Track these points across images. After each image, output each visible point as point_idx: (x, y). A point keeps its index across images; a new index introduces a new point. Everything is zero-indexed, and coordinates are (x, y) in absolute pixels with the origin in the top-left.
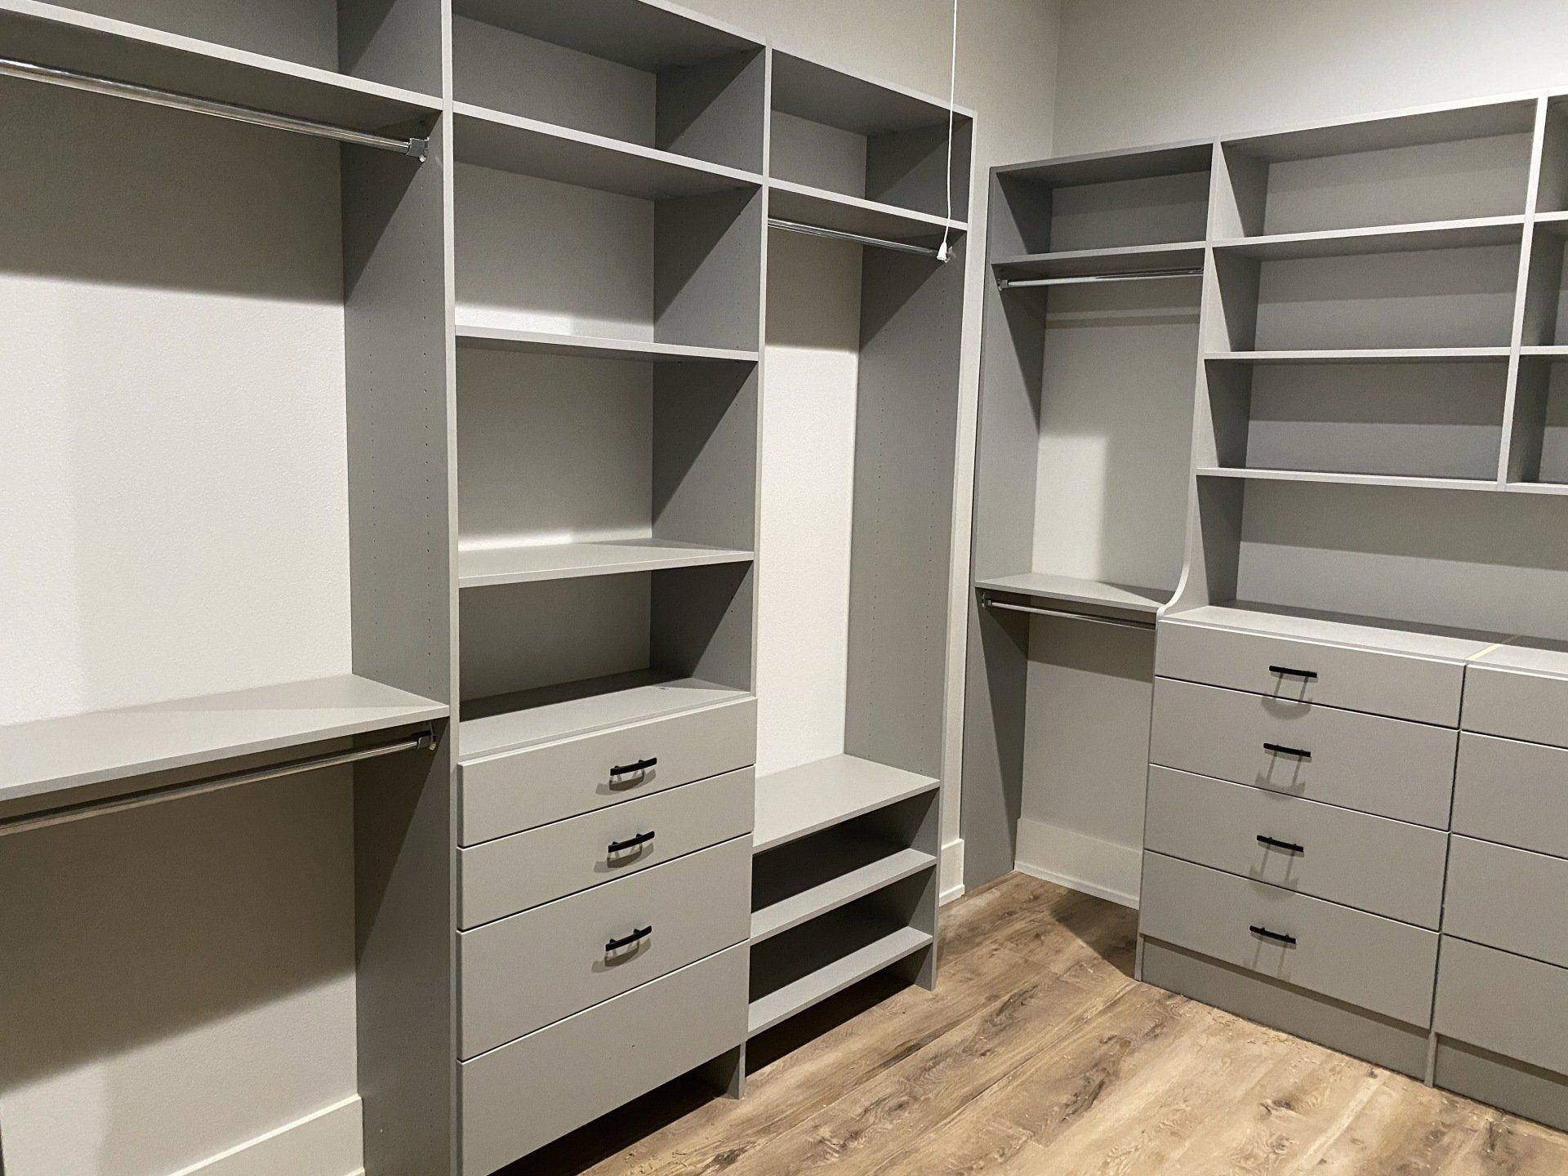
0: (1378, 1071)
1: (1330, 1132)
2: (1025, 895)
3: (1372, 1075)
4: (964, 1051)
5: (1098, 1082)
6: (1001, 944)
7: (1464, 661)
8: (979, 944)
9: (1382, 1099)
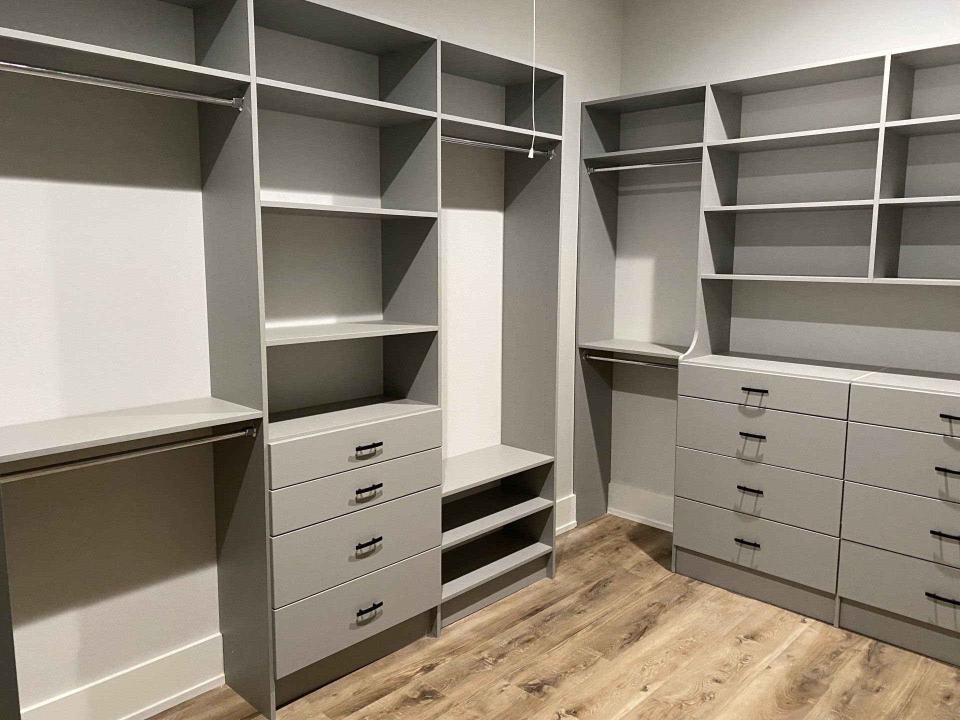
0: (807, 620)
1: (775, 652)
2: (614, 526)
3: (804, 622)
4: (568, 611)
5: (644, 627)
6: (595, 554)
7: (849, 381)
8: (583, 553)
9: (808, 634)
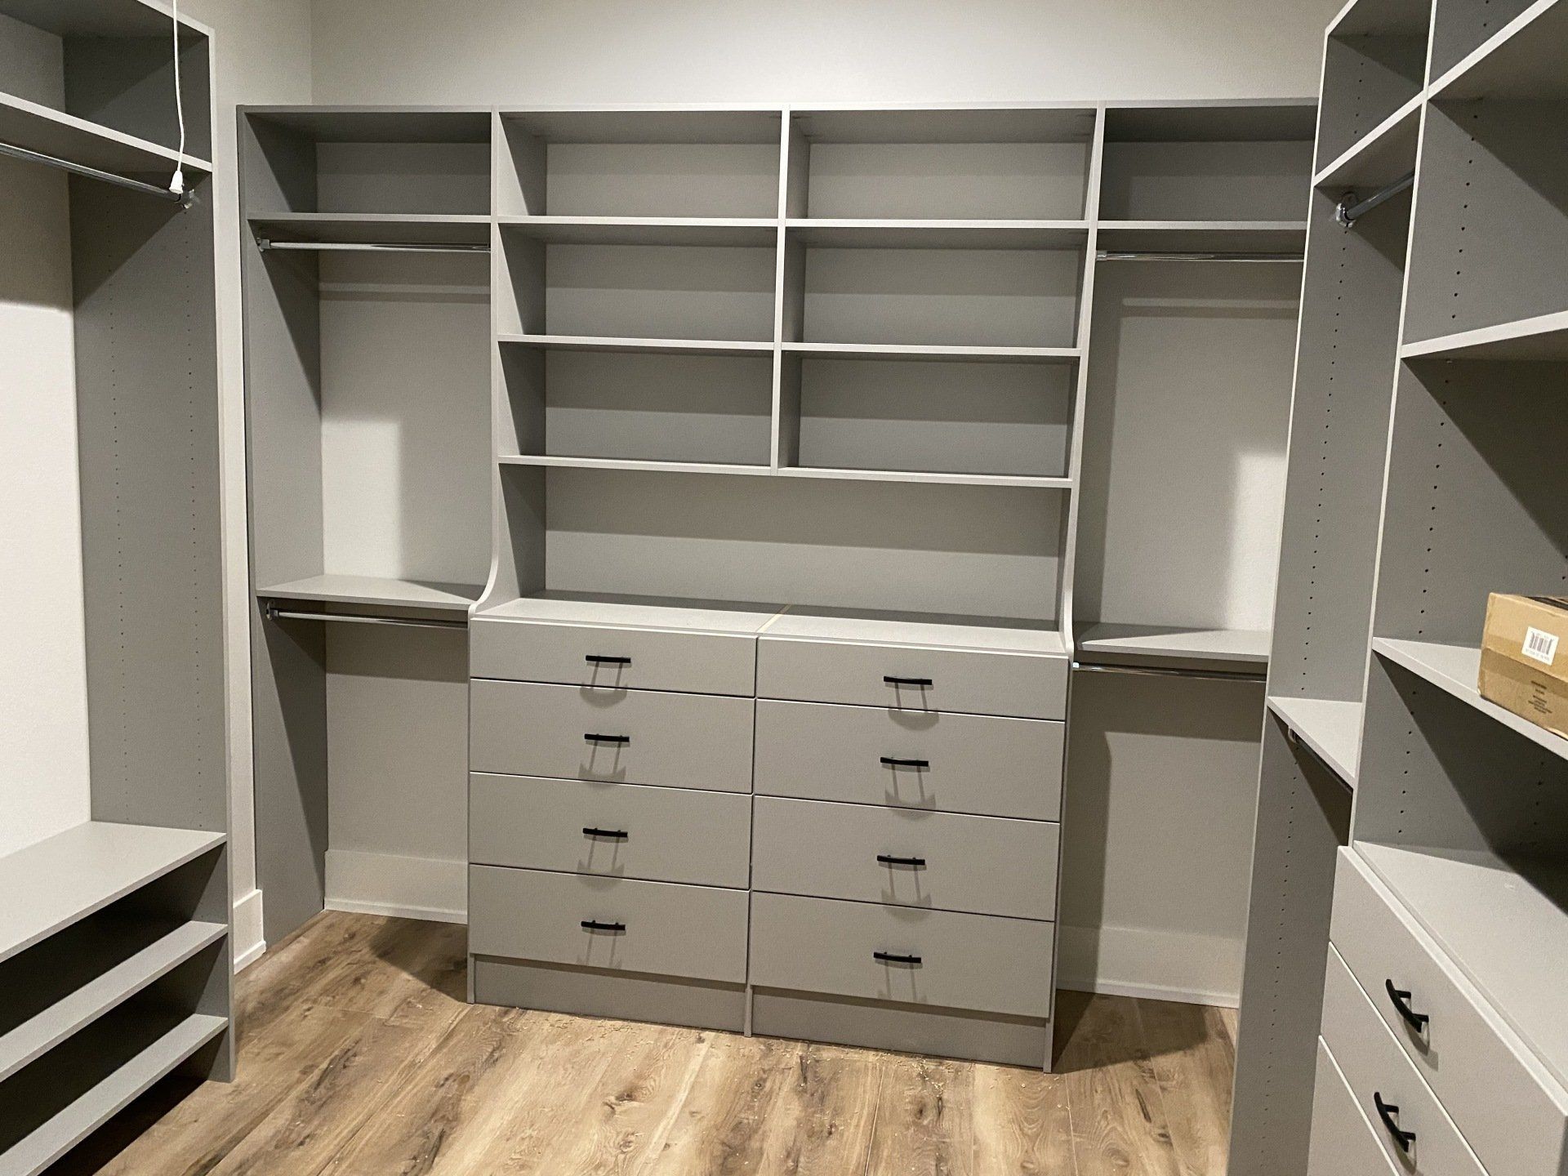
0: (706, 1034)
1: (670, 1114)
2: (337, 937)
3: (700, 1040)
4: (276, 1147)
5: (437, 1133)
6: (315, 1001)
7: (755, 634)
8: (287, 1008)
9: (712, 1062)
